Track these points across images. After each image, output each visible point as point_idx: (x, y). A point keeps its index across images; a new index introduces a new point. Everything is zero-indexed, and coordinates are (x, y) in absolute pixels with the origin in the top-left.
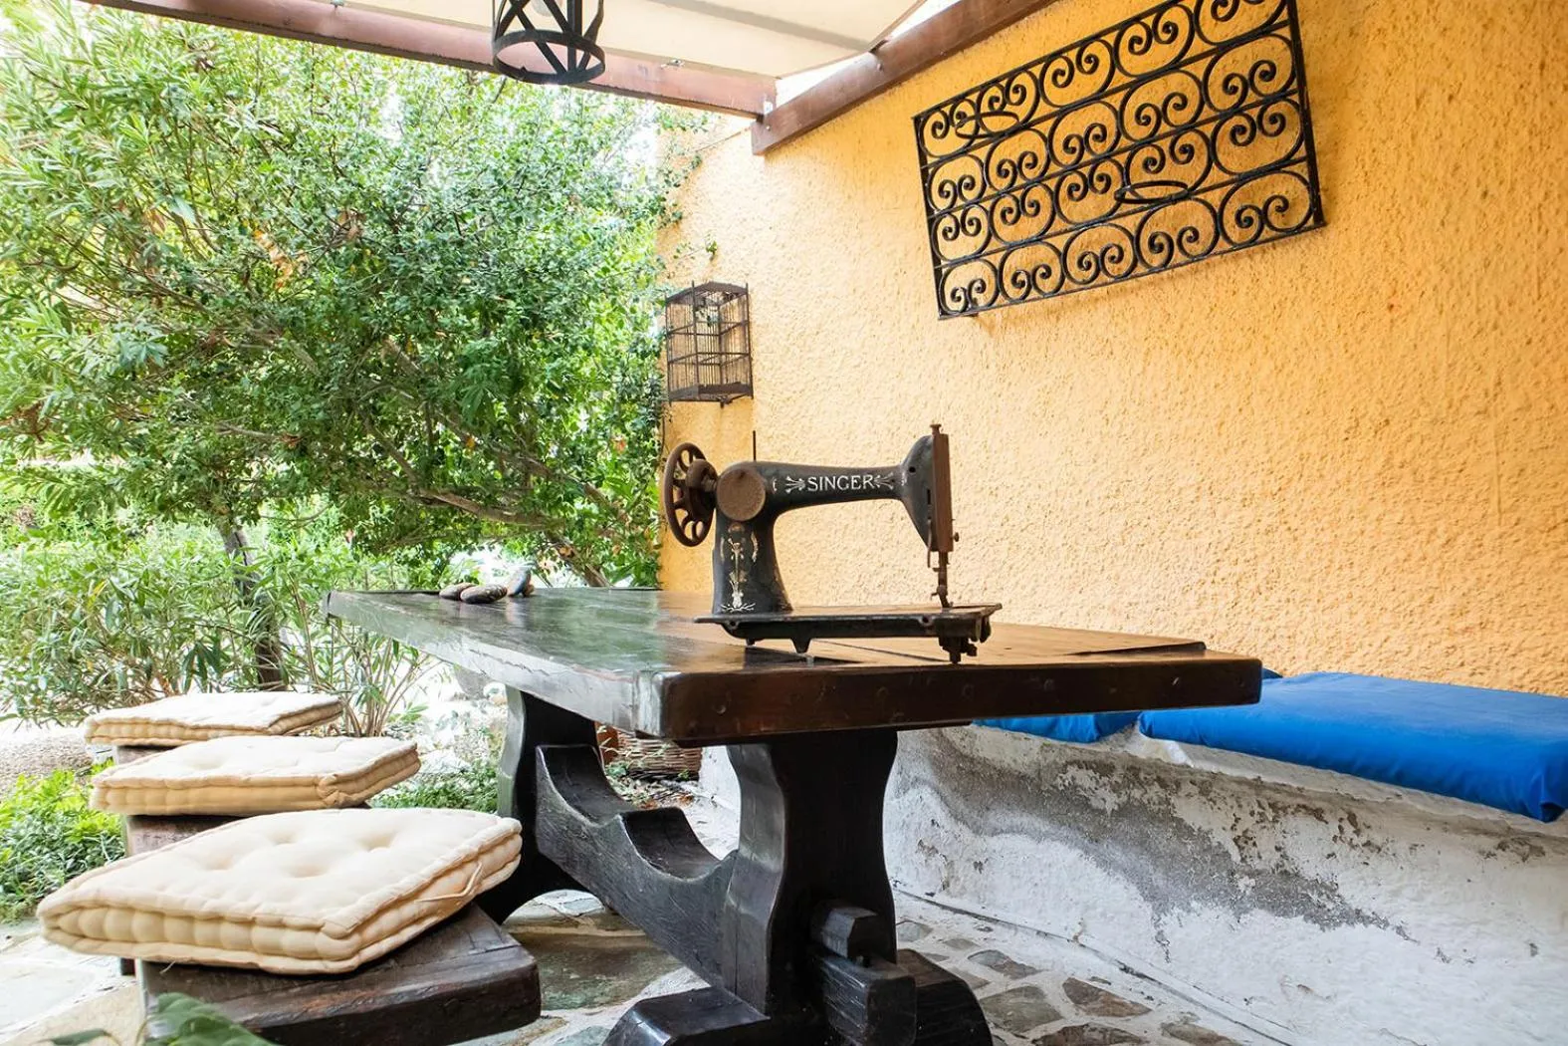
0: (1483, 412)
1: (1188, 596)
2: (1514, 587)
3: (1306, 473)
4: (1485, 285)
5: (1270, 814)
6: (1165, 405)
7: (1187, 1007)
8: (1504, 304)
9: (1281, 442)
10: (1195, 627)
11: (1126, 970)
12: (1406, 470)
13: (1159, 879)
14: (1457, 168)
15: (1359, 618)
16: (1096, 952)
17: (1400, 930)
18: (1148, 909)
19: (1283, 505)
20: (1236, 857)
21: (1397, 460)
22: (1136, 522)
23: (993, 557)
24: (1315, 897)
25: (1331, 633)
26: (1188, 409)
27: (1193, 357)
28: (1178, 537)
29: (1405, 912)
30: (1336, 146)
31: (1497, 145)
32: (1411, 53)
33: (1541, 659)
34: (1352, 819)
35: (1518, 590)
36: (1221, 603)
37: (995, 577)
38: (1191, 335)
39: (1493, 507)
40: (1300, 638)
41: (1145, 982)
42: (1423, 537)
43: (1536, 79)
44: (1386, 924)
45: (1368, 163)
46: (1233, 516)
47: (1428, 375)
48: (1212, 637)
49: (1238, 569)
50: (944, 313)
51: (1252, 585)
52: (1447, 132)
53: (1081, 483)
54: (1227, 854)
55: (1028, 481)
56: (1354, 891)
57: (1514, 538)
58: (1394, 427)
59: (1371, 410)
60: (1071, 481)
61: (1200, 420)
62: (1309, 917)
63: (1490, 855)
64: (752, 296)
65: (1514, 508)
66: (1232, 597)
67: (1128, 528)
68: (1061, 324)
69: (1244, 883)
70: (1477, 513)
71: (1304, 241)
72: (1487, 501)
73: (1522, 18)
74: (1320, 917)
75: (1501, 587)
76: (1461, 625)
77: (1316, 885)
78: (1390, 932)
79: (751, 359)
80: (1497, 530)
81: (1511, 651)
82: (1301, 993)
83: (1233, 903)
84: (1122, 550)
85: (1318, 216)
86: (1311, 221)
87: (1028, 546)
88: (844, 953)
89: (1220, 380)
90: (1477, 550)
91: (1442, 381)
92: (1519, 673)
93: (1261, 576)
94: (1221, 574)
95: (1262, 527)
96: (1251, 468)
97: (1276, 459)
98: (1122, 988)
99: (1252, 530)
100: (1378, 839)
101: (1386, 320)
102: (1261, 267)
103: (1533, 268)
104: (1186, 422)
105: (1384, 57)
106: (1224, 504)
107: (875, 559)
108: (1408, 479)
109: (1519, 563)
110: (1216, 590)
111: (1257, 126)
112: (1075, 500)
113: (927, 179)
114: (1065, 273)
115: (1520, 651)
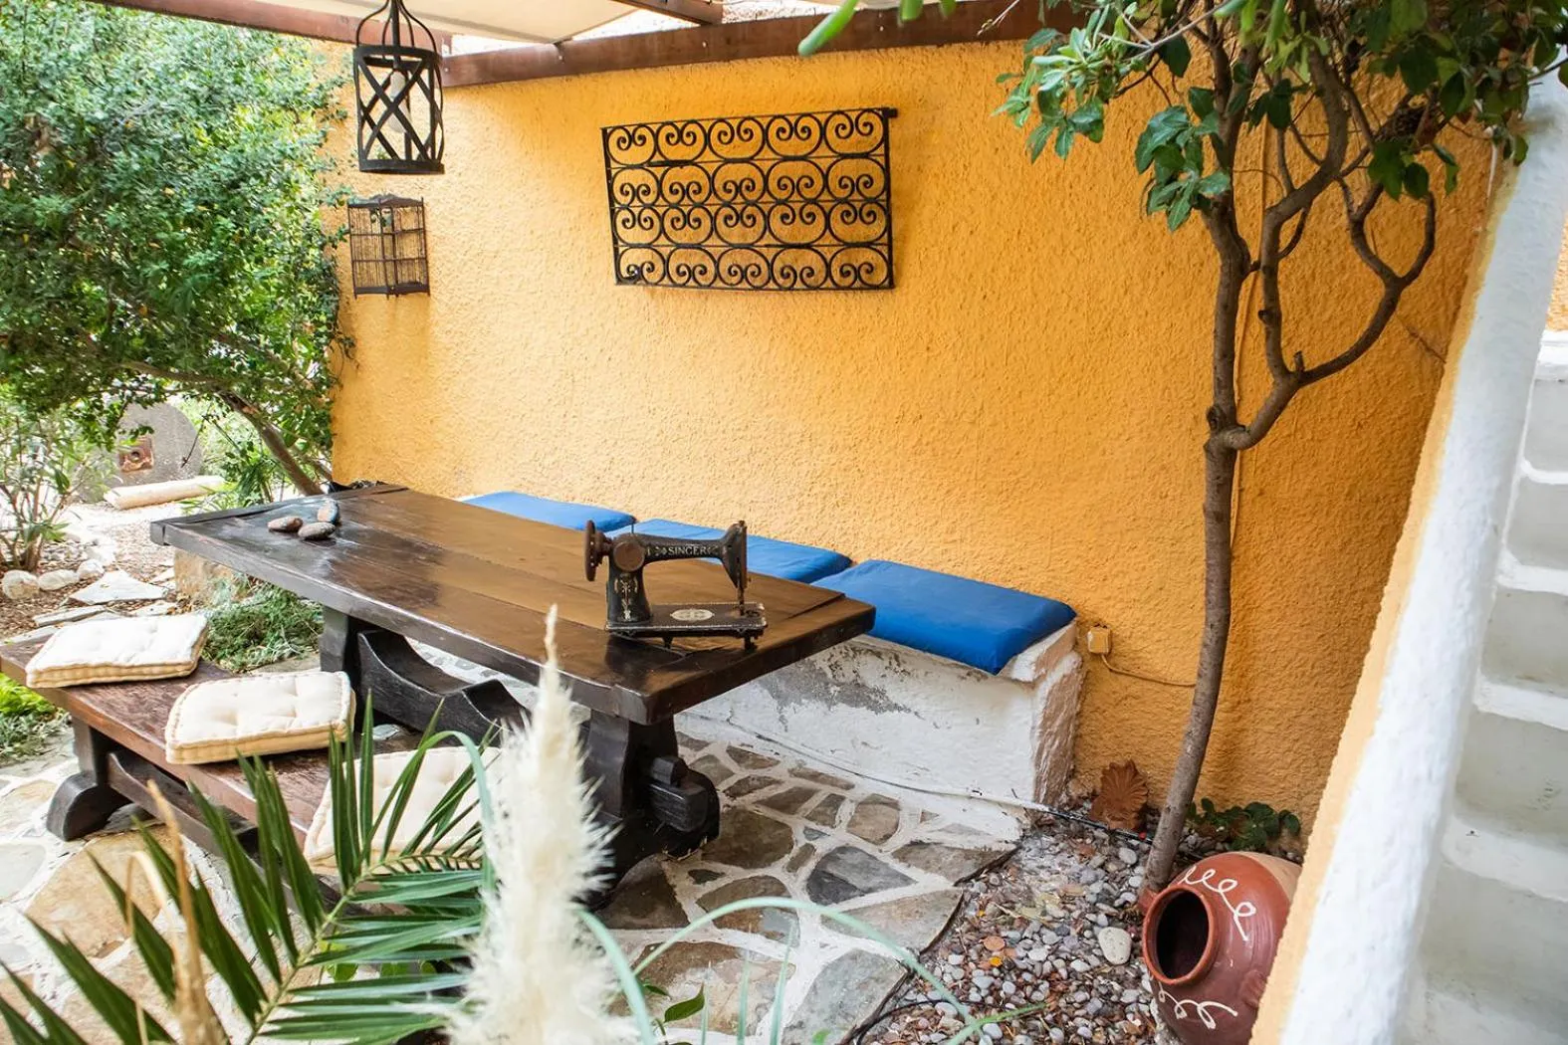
0: (973, 423)
2: (979, 521)
3: (871, 439)
4: (980, 350)
5: (851, 653)
6: (782, 377)
7: (799, 757)
8: (988, 365)
9: (857, 417)
11: (760, 737)
12: (930, 446)
13: (782, 687)
14: (971, 276)
15: (896, 528)
16: (740, 727)
17: (916, 713)
18: (775, 703)
19: (856, 455)
20: (830, 675)
21: (924, 441)
22: (758, 450)
24: (873, 697)
25: (880, 534)
26: (798, 384)
27: (804, 350)
28: (787, 464)
29: (920, 705)
30: (905, 240)
31: (993, 271)
32: (952, 197)
34: (897, 658)
35: (981, 523)
36: (813, 509)
37: (651, 471)
38: (803, 335)
39: (973, 477)
40: (861, 536)
41: (772, 744)
42: (935, 487)
43: (1015, 238)
44: (909, 710)
45: (922, 256)
46: (824, 457)
47: (946, 393)
49: (825, 490)
50: (620, 280)
51: (834, 500)
52: (968, 252)
53: (720, 416)
54: (825, 674)
56: (894, 695)
57: (981, 495)
58: (924, 420)
59: (912, 408)
60: (712, 414)
61: (806, 392)
62: (869, 707)
63: (963, 678)
64: (427, 208)
65: (982, 479)
66: (820, 506)
67: (752, 452)
68: (709, 303)
69: (833, 689)
70: (965, 479)
71: (881, 293)
72: (970, 473)
73: (1011, 200)
74: (876, 708)
75: (973, 520)
76: (950, 539)
77: (874, 691)
78: (912, 715)
79: (427, 262)
80: (974, 490)
81: (974, 555)
82: (863, 747)
83: (826, 700)
84: (747, 466)
85: (891, 283)
86: (886, 283)
87: (678, 452)
88: (669, 782)
89: (821, 368)
90: (963, 499)
91: (952, 400)
93: (840, 496)
94: (814, 491)
95: (842, 466)
96: (837, 430)
97: (853, 427)
98: (759, 748)
99: (836, 467)
100: (909, 669)
101: (925, 355)
102: (853, 302)
103: (1005, 348)
104: (796, 391)
105: (937, 192)
106: (819, 448)
107: (550, 443)
108: (929, 453)
109: (983, 509)
110: (811, 500)
111: (858, 214)
112: (715, 427)
113: (610, 178)
114: (718, 275)
115: (978, 556)
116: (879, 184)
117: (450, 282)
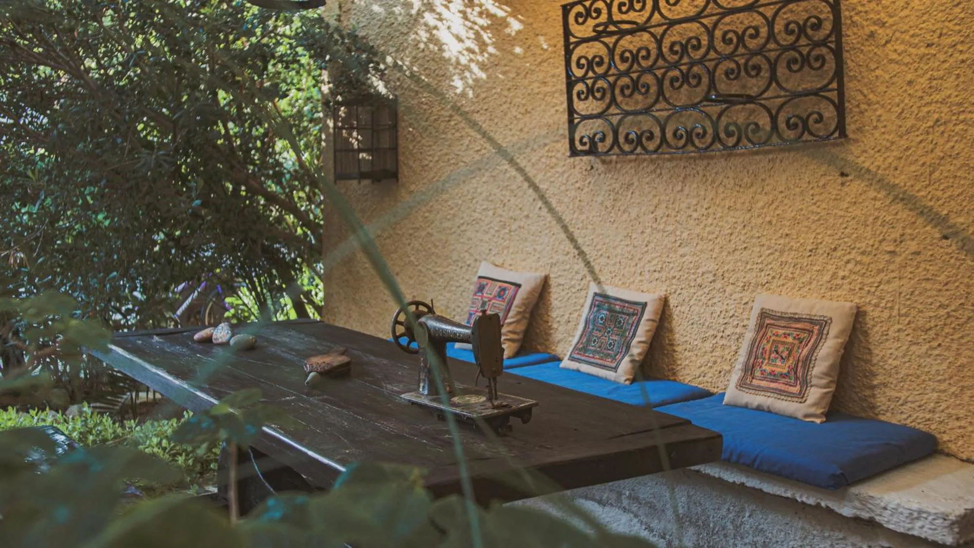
1: (706, 344)
2: (905, 363)
3: (784, 274)
6: (695, 215)
9: (769, 252)
10: (709, 365)
12: (845, 281)
21: (840, 274)
22: (673, 291)
23: (574, 300)
26: (710, 220)
27: (715, 186)
28: (701, 304)
33: (917, 409)
35: (907, 365)
36: (727, 351)
39: (895, 312)
46: (736, 295)
48: (720, 372)
50: (574, 152)
53: (637, 258)
55: (600, 253)
57: (906, 333)
58: (839, 252)
59: (826, 239)
60: (630, 257)
61: (718, 229)
65: (907, 314)
66: (734, 348)
72: (892, 308)
75: (897, 362)
80: (897, 326)
81: (901, 402)
85: (842, 131)
86: (836, 134)
89: (732, 204)
90: (885, 337)
91: (870, 227)
92: (904, 416)
94: (727, 332)
96: (749, 266)
97: (765, 262)
104: (708, 228)
106: (731, 287)
108: (846, 287)
109: (908, 350)
110: (724, 342)
111: (806, 60)
112: (633, 269)
113: (568, 53)
114: (664, 139)
115: (906, 402)
116: (828, 26)
117: (414, 146)
